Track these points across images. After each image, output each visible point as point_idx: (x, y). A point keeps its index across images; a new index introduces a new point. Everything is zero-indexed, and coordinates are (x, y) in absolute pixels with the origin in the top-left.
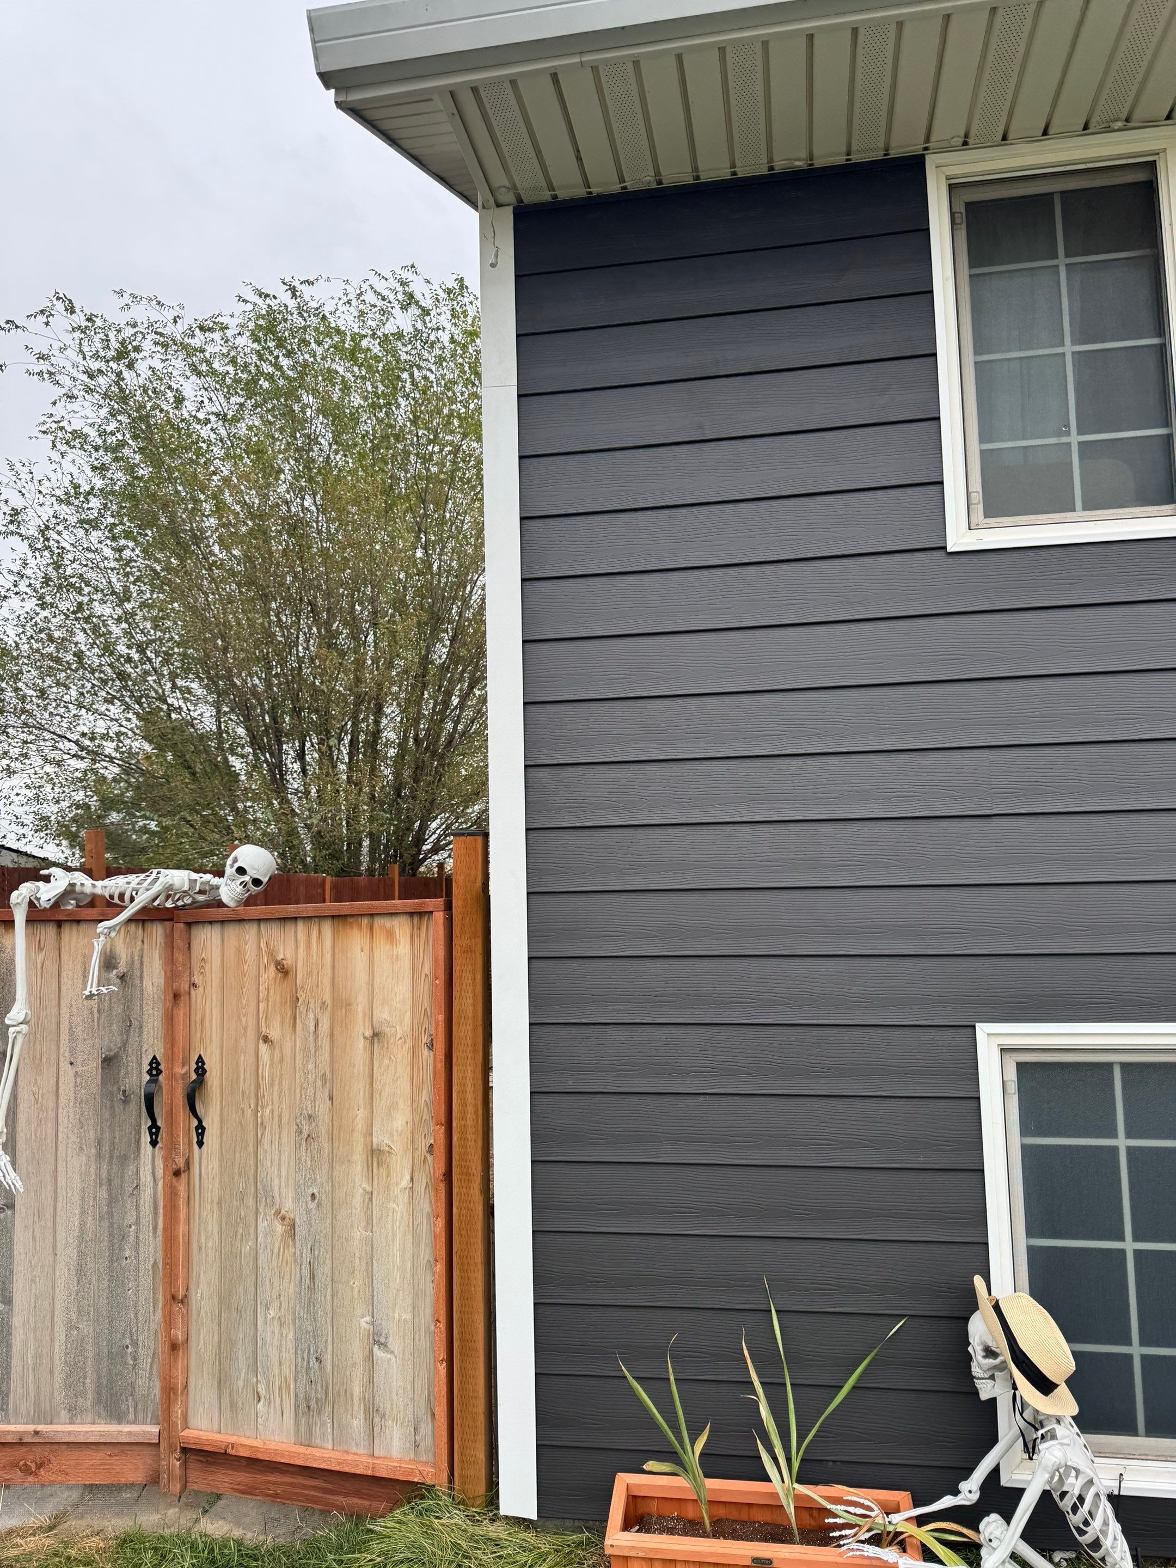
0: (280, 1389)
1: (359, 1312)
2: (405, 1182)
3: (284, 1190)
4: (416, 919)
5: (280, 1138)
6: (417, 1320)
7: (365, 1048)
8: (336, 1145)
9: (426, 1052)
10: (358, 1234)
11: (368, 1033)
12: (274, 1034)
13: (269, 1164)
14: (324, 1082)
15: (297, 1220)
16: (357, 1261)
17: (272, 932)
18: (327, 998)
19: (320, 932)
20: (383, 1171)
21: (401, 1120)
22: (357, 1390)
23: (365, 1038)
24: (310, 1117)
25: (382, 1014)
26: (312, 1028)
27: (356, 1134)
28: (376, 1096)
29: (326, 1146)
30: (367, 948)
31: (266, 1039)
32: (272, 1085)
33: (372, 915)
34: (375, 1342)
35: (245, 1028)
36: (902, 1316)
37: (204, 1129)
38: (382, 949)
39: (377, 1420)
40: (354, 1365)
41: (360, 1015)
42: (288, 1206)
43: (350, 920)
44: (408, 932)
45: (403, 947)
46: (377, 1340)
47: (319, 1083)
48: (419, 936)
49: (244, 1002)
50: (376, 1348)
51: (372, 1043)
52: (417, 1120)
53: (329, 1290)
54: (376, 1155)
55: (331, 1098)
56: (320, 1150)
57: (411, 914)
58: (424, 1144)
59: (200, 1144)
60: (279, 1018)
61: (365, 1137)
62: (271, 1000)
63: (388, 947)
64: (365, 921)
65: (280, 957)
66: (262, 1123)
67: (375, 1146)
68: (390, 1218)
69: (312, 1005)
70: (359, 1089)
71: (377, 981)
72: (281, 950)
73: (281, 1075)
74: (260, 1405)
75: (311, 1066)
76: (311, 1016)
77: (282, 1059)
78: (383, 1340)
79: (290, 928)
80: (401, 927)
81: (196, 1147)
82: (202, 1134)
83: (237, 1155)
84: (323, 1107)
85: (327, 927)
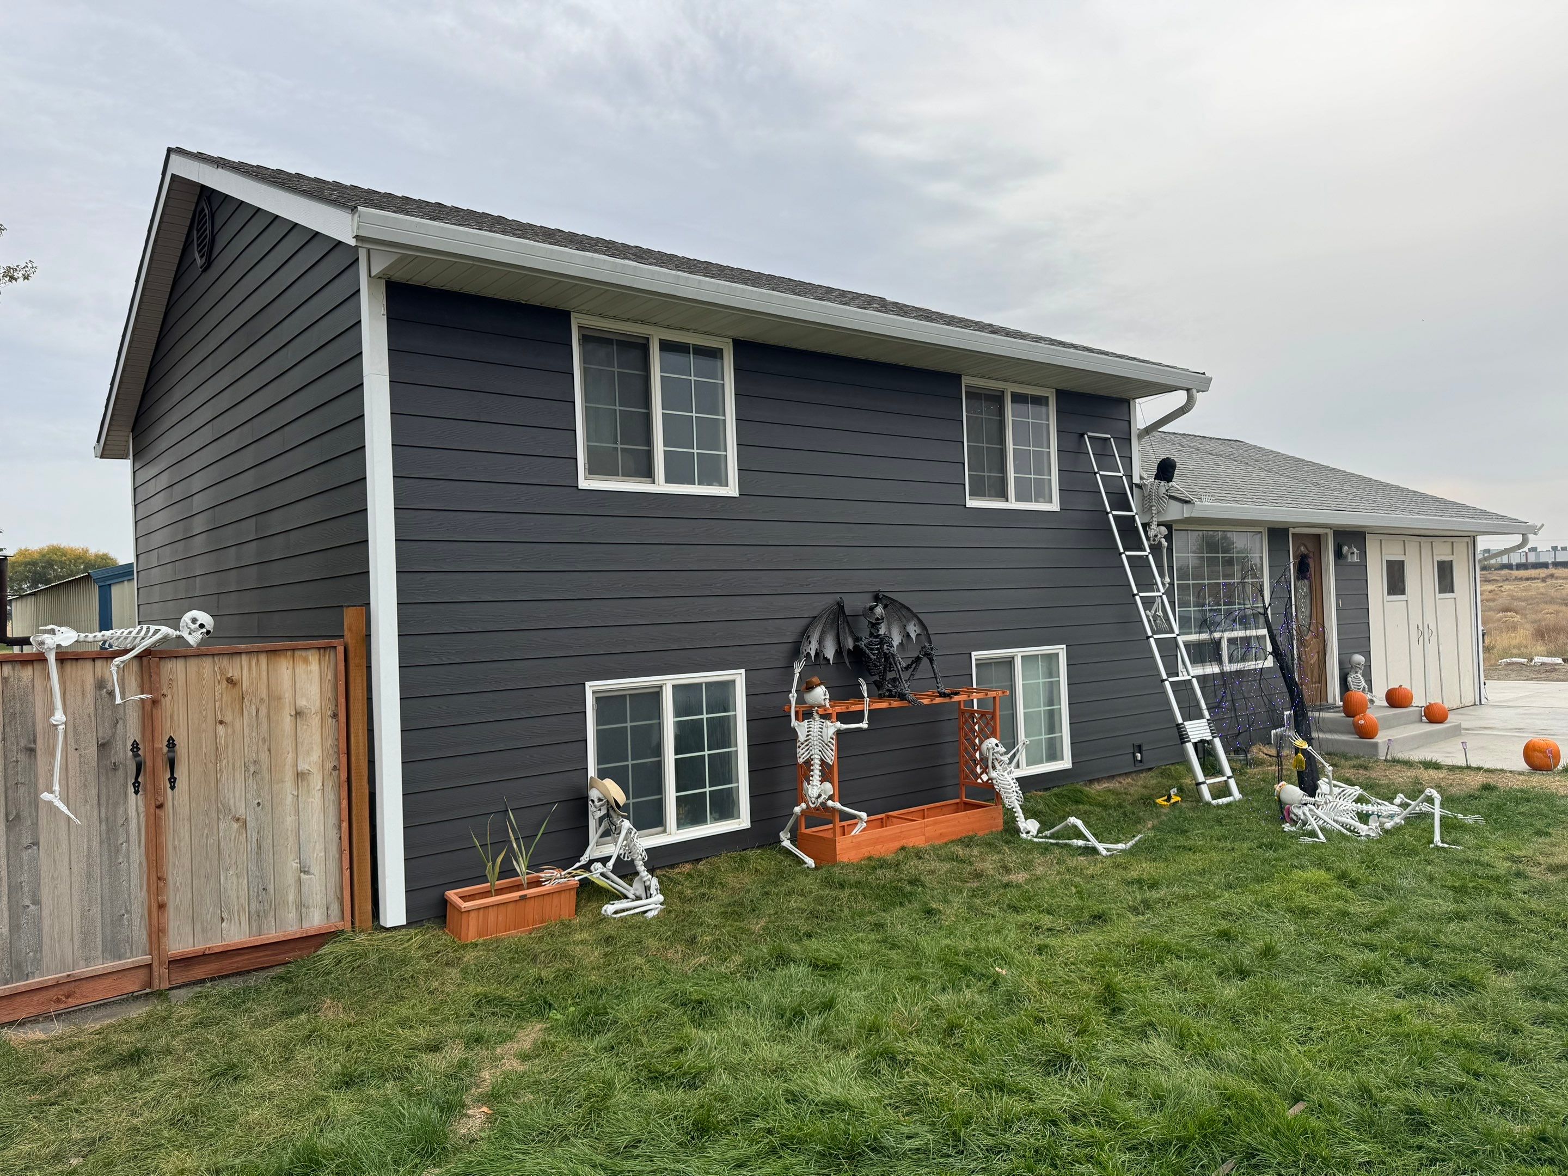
0: (238, 912)
1: (291, 858)
2: (319, 786)
3: (238, 804)
4: (322, 651)
5: (234, 776)
6: (327, 855)
7: (291, 721)
8: (273, 774)
9: (330, 720)
10: (290, 821)
11: (293, 713)
12: (228, 719)
13: (226, 791)
14: (264, 740)
15: (248, 819)
16: (289, 832)
17: (225, 662)
18: (264, 695)
19: (258, 660)
20: (305, 783)
21: (316, 755)
22: (291, 898)
23: (291, 716)
24: (255, 762)
25: (302, 703)
26: (254, 713)
27: (287, 767)
28: (299, 745)
29: (267, 776)
30: (291, 667)
31: (221, 722)
32: (227, 747)
33: (294, 650)
34: (301, 872)
35: (205, 717)
36: (556, 802)
37: (175, 779)
38: (301, 668)
39: (304, 910)
40: (289, 886)
41: (287, 704)
42: (241, 812)
43: (278, 652)
44: (317, 657)
45: (314, 667)
46: (304, 870)
47: (260, 743)
48: (324, 660)
49: (204, 702)
50: (302, 874)
51: (296, 718)
52: (325, 754)
53: (271, 851)
54: (300, 776)
55: (269, 750)
56: (262, 779)
57: (319, 648)
58: (330, 766)
59: (173, 788)
60: (230, 709)
61: (293, 767)
62: (224, 699)
63: (304, 666)
64: (289, 653)
65: (230, 675)
66: (220, 770)
67: (299, 771)
68: (310, 807)
69: (254, 701)
70: (288, 744)
71: (298, 686)
72: (231, 671)
73: (233, 742)
74: (224, 924)
75: (254, 734)
76: (253, 707)
77: (234, 732)
78: (306, 869)
79: (237, 660)
80: (313, 657)
81: (169, 790)
82: (174, 782)
83: (202, 790)
84: (264, 757)
85: (263, 659)
